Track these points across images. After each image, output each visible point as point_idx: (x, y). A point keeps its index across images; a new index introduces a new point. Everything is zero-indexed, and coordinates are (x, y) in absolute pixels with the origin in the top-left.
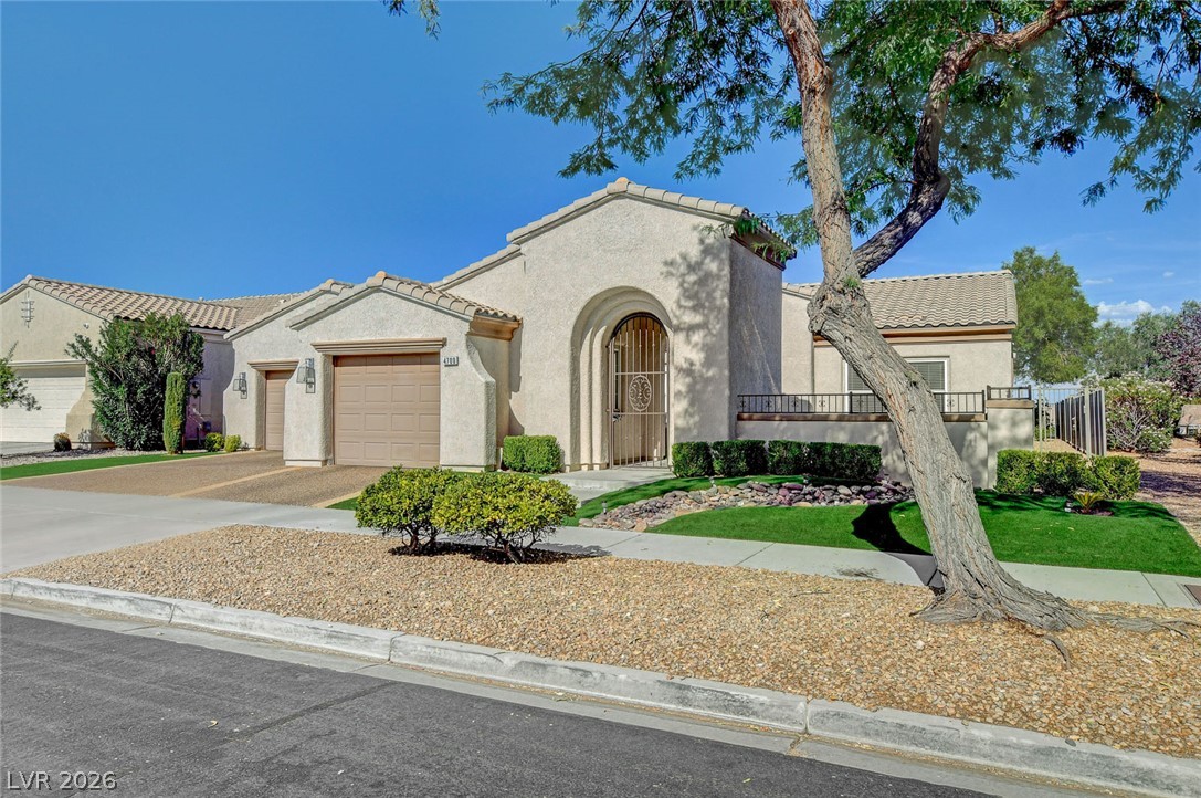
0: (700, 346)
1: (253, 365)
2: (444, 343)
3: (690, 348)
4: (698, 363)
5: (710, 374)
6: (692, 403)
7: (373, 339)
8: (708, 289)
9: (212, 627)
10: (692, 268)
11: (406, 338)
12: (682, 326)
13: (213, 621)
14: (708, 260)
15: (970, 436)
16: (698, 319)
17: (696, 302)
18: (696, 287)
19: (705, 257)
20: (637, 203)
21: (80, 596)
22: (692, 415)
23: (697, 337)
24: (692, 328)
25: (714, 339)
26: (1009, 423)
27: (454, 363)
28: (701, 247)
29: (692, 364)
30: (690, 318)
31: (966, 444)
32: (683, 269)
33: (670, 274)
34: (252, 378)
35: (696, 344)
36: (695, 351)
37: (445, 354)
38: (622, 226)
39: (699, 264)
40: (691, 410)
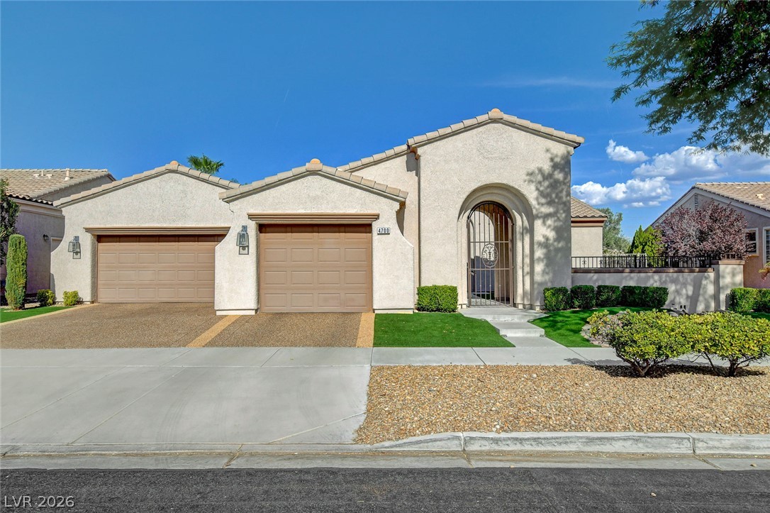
0: (552, 227)
1: (88, 230)
2: (377, 217)
3: (545, 228)
4: (552, 239)
5: (560, 245)
6: (547, 265)
7: (309, 212)
8: (557, 191)
9: (748, 453)
10: (545, 178)
11: (341, 212)
12: (540, 215)
13: (748, 448)
14: (556, 173)
15: (704, 282)
16: (551, 210)
17: (549, 199)
18: (549, 190)
19: (555, 170)
20: (507, 127)
21: (566, 441)
22: (547, 273)
23: (549, 222)
24: (546, 216)
25: (561, 223)
26: (731, 275)
27: (386, 232)
28: (552, 164)
29: (547, 239)
30: (546, 210)
31: (702, 286)
32: (540, 178)
33: (530, 181)
34: (87, 241)
35: (549, 226)
36: (549, 230)
37: (376, 226)
38: (497, 141)
39: (550, 176)
40: (547, 270)
